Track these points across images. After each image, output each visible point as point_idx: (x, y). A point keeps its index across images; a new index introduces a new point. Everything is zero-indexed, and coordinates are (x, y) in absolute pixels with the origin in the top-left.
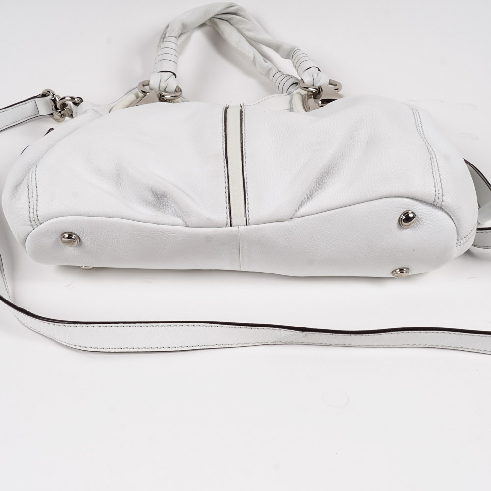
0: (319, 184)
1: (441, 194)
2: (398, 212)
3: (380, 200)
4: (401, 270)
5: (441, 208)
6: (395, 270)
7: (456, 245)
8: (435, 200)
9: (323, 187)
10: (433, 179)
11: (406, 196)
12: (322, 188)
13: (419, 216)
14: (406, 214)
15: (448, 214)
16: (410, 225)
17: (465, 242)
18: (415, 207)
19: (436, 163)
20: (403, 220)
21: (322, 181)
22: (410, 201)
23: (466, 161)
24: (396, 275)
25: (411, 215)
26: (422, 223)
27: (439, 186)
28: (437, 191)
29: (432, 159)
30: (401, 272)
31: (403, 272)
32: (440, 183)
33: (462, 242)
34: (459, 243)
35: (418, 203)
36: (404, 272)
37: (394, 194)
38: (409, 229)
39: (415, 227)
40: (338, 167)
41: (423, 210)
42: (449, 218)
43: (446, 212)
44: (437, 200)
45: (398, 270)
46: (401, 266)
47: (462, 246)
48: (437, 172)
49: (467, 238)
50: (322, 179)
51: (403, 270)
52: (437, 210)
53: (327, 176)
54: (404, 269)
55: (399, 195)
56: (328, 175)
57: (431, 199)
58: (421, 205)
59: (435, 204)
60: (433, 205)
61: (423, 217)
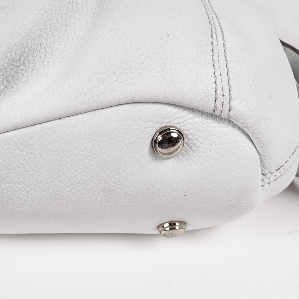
0: (8, 82)
1: (227, 97)
2: (148, 130)
3: (115, 108)
4: (172, 225)
5: (230, 121)
6: (161, 226)
7: (261, 183)
8: (215, 106)
9: (14, 85)
10: (213, 69)
11: (161, 99)
12: (12, 87)
13: (190, 136)
14: (165, 132)
15: (243, 131)
16: (173, 152)
17: (277, 177)
18: (182, 120)
19: (221, 43)
20: (159, 143)
21: (14, 76)
22: (171, 108)
23: (284, 44)
24: (163, 232)
25: (175, 135)
26: (195, 148)
27: (222, 83)
28: (219, 92)
29: (214, 36)
30: (171, 229)
31: (175, 229)
32: (225, 77)
33: (273, 178)
34: (267, 180)
35: (186, 112)
36: (177, 228)
37: (138, 97)
38: (172, 160)
39: (183, 155)
40: (43, 50)
41: (196, 125)
42: (244, 138)
43: (239, 129)
44: (220, 107)
45: (167, 225)
46: (171, 219)
47: (272, 184)
48: (222, 58)
49: (282, 170)
50: (13, 73)
51: (175, 224)
52: (221, 124)
53: (22, 67)
54: (177, 224)
55: (148, 99)
56: (24, 64)
57: (209, 106)
58: (192, 115)
59: (217, 113)
60: (214, 115)
61: (197, 137)
